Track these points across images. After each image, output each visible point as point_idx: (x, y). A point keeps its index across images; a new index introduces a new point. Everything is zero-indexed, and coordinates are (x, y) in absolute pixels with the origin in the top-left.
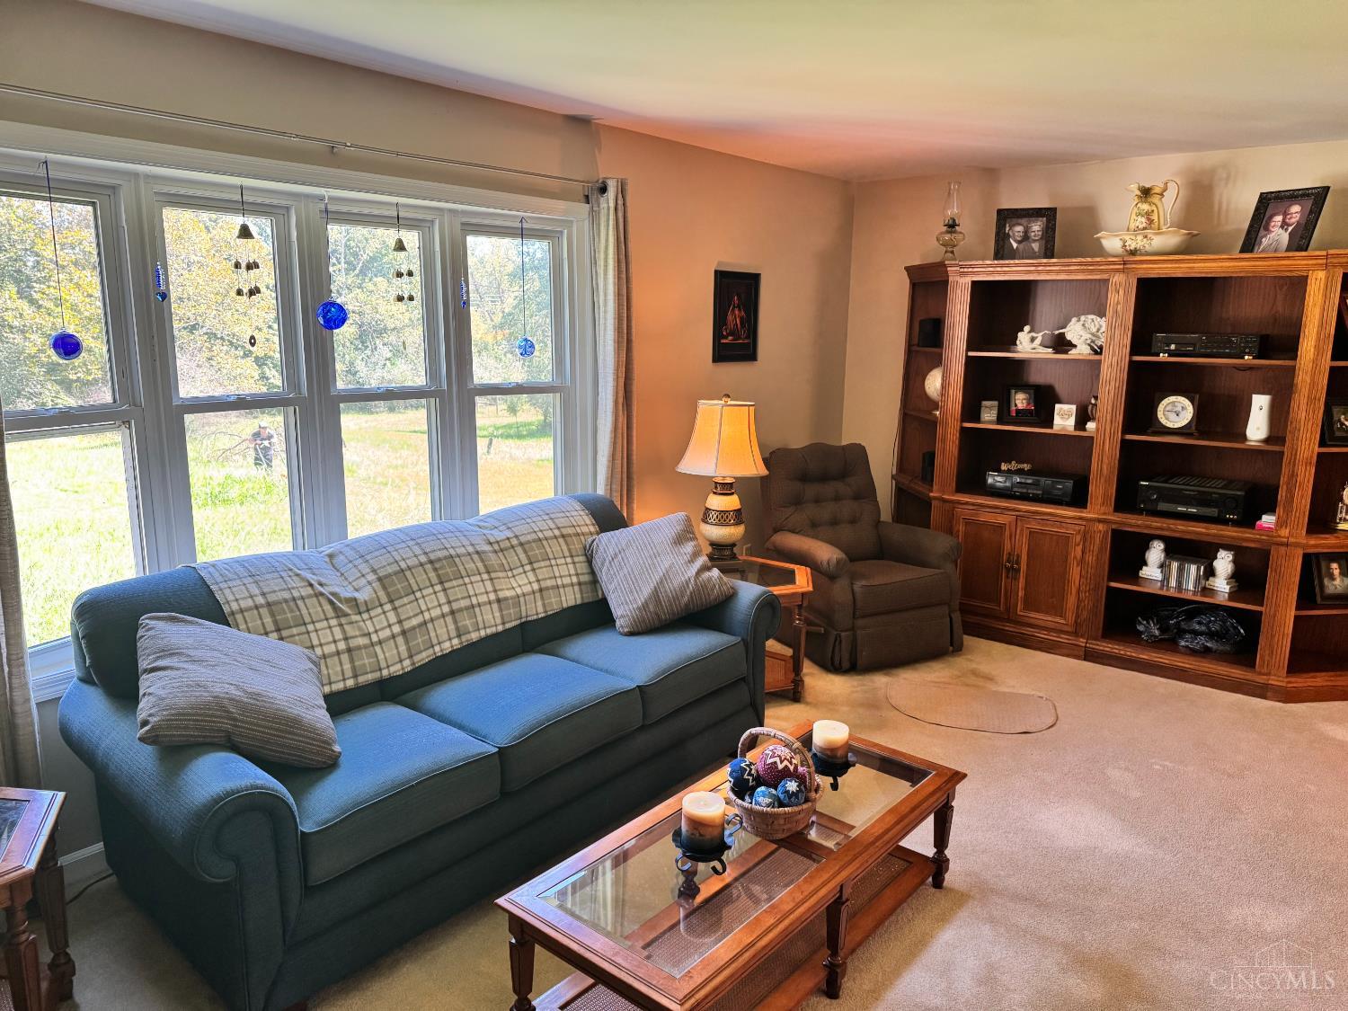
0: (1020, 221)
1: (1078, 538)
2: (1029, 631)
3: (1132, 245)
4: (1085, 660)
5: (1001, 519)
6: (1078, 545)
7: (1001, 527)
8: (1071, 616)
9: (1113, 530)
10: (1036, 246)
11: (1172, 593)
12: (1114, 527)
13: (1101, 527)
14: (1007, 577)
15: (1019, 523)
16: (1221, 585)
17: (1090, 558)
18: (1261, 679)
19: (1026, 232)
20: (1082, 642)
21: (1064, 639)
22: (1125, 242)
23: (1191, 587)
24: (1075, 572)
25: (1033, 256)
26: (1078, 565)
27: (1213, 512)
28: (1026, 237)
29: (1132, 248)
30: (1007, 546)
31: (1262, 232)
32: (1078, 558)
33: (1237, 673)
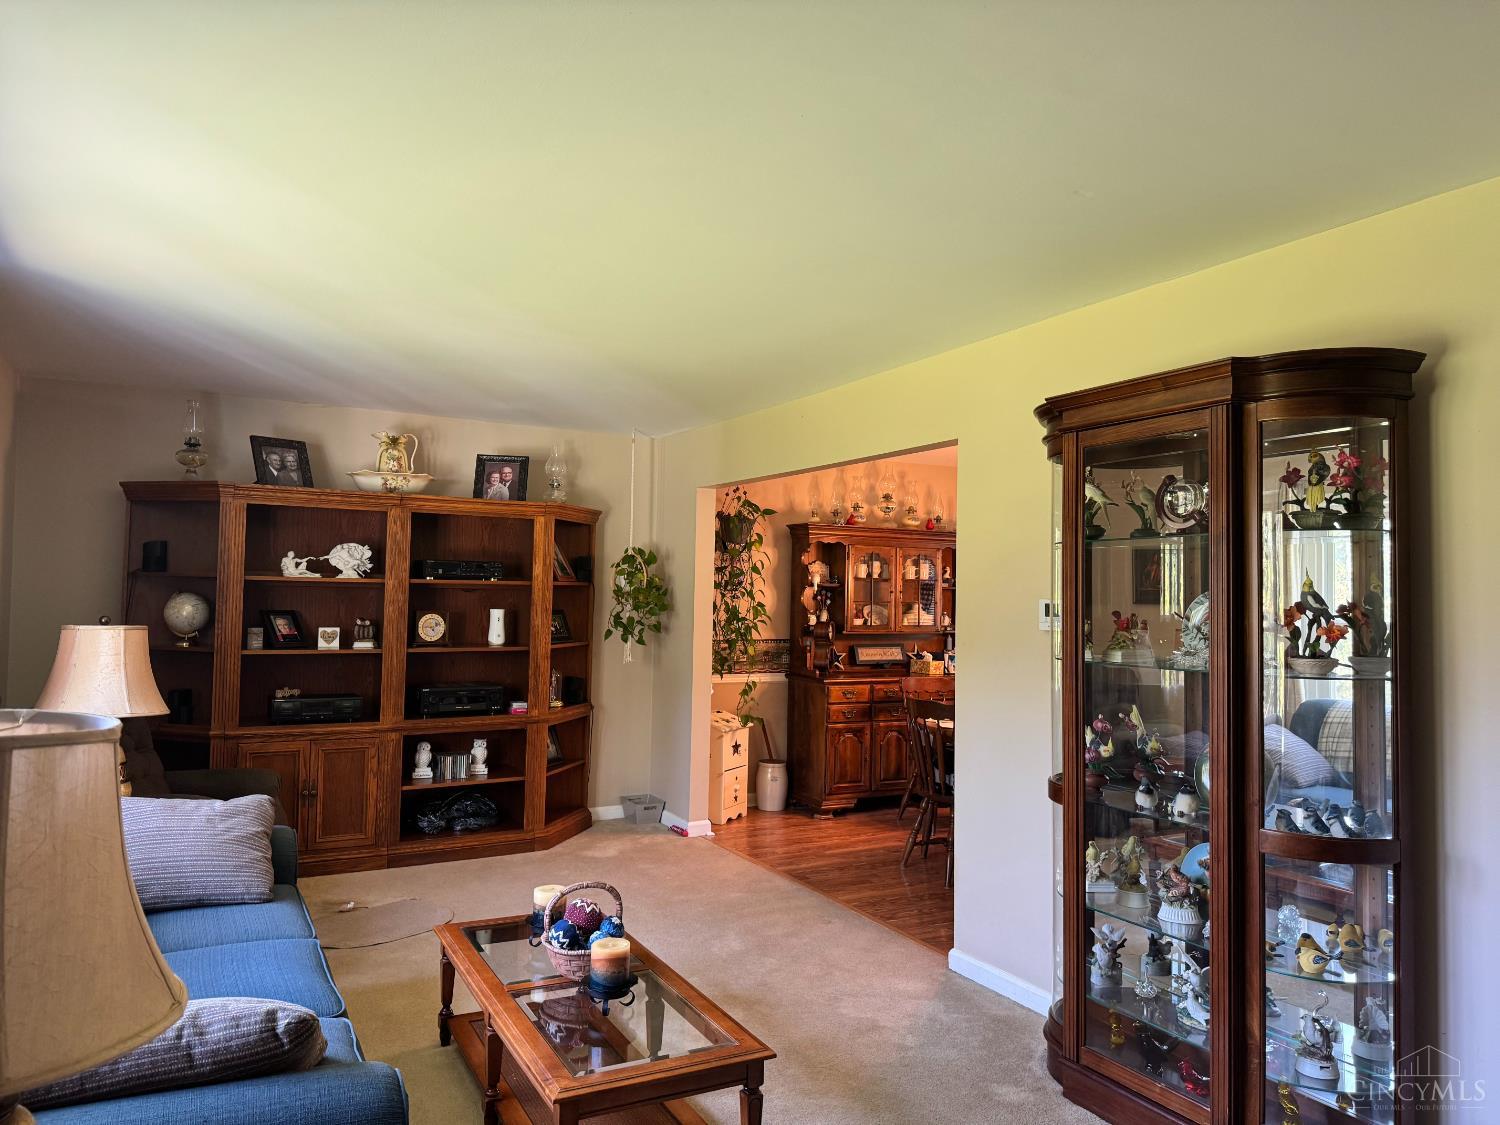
0: (274, 449)
1: (373, 751)
2: (330, 856)
3: (392, 484)
4: (389, 867)
5: (293, 747)
6: (373, 757)
7: (295, 755)
8: (370, 829)
9: (405, 737)
10: (294, 476)
11: (448, 784)
12: (405, 733)
13: (393, 736)
14: (303, 805)
15: (313, 747)
16: (481, 769)
17: (386, 768)
18: (529, 836)
19: (283, 461)
20: (384, 851)
21: (365, 853)
22: (386, 480)
23: (463, 776)
24: (372, 785)
25: (292, 483)
26: (374, 777)
27: (483, 706)
28: (283, 467)
29: (393, 486)
30: (302, 776)
31: (486, 485)
32: (375, 770)
33: (511, 836)
